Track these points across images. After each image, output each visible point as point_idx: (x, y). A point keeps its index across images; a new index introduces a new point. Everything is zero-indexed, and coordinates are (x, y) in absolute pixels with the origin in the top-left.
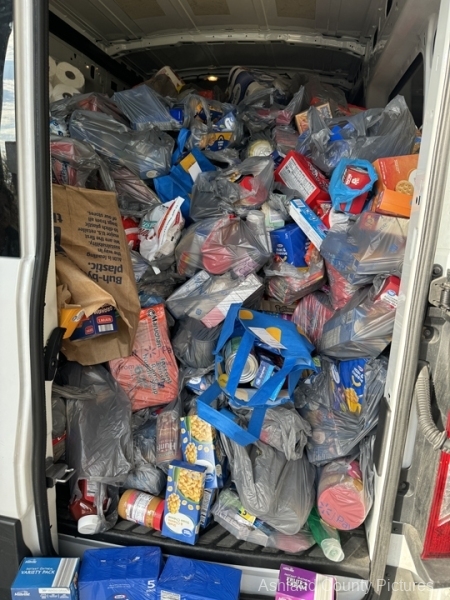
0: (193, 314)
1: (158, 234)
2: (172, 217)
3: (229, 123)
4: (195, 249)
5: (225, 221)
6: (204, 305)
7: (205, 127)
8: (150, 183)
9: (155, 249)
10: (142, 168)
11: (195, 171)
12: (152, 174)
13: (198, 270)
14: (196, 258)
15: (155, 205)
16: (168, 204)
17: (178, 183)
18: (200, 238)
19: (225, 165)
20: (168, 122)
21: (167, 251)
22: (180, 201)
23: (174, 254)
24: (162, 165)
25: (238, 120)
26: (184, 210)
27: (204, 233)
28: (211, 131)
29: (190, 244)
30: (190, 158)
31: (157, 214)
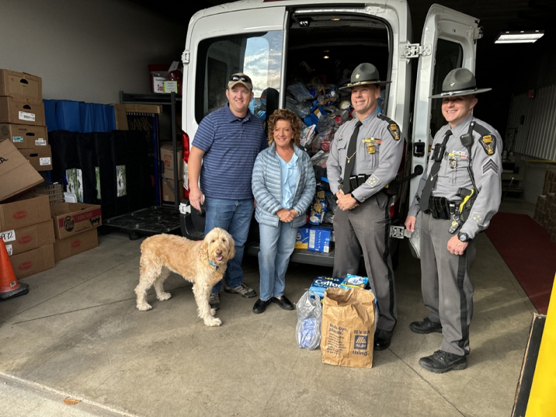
0: (318, 164)
1: (306, 138)
2: (311, 132)
3: (333, 94)
4: (319, 142)
5: (330, 132)
6: (322, 162)
7: (323, 97)
8: (303, 120)
9: (305, 142)
10: (300, 115)
11: (319, 115)
12: (304, 117)
13: (320, 150)
14: (319, 145)
15: (305, 128)
16: (310, 127)
17: (314, 120)
18: (321, 138)
19: (330, 112)
20: (310, 96)
21: (309, 144)
22: (314, 126)
23: (311, 144)
24: (307, 113)
25: (336, 93)
26: (316, 129)
27: (323, 136)
28: (326, 98)
29: (317, 140)
30: (318, 110)
31: (306, 131)
